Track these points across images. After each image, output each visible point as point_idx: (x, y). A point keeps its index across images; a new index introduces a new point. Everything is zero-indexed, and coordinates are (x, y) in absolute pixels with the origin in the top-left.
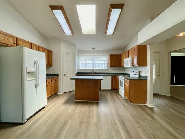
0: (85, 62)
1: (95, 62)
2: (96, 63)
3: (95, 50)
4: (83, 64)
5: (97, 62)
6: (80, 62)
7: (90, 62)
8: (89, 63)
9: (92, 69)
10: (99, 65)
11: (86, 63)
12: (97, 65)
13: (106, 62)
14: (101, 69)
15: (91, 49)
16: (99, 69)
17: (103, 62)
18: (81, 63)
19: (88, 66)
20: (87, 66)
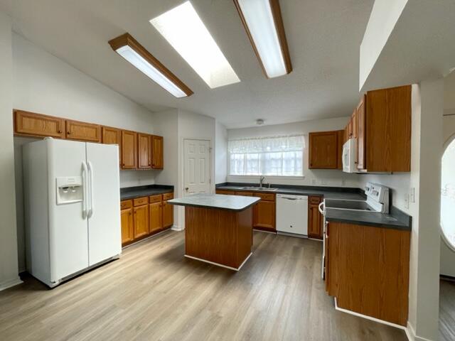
0: (242, 156)
1: (267, 155)
2: (273, 159)
3: (265, 123)
4: (239, 162)
5: (273, 155)
6: (232, 157)
7: (255, 156)
8: (253, 160)
9: (261, 174)
10: (279, 165)
11: (245, 160)
12: (273, 164)
13: (300, 155)
14: (285, 174)
15: (255, 124)
16: (280, 174)
17: (292, 154)
18: (234, 160)
19: (252, 168)
20: (249, 166)
